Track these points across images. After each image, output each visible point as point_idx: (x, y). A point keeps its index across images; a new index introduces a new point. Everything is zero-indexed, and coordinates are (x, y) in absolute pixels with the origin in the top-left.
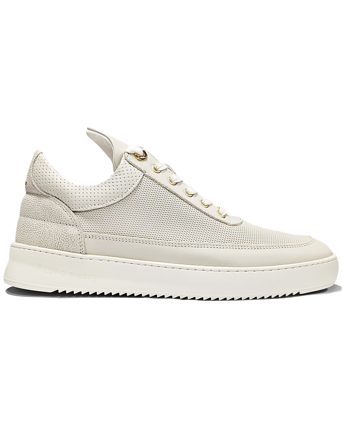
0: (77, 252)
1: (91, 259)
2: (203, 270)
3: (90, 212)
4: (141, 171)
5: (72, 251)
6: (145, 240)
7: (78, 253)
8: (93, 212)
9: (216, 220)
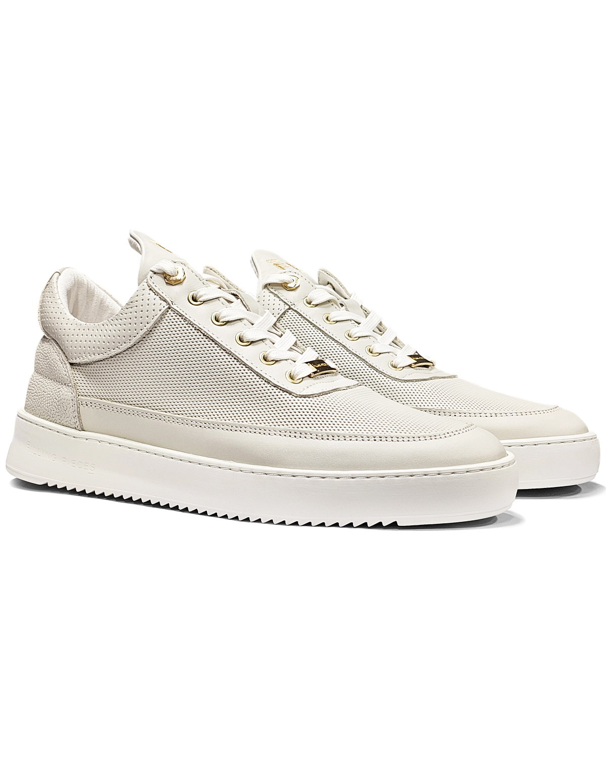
0: (72, 426)
1: (87, 439)
2: (230, 469)
3: (91, 366)
4: (164, 301)
5: (65, 424)
6: (158, 414)
7: (73, 428)
8: (94, 365)
9: (274, 387)
